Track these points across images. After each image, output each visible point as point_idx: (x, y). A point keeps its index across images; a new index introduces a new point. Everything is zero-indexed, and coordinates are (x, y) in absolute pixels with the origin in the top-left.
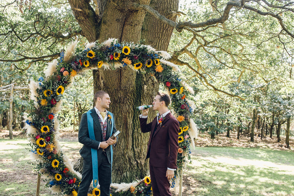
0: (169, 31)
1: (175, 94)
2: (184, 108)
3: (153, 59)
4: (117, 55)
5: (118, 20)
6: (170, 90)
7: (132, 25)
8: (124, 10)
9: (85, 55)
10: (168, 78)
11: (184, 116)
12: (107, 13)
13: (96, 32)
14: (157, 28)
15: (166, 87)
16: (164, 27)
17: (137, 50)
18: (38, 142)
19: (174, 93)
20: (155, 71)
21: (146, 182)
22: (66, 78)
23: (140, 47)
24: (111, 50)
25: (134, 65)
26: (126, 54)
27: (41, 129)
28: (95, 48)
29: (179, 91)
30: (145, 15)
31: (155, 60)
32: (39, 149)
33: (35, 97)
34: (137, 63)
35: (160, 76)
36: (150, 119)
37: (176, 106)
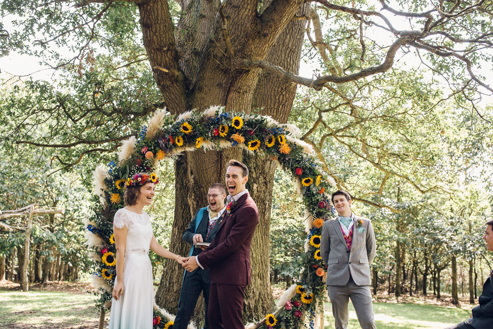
0: (287, 106)
1: (309, 187)
2: (323, 207)
3: (276, 135)
4: (223, 128)
5: (220, 85)
6: (301, 180)
7: (239, 92)
8: (230, 70)
9: (178, 128)
10: (298, 162)
11: (323, 218)
12: (205, 76)
13: (188, 103)
14: (269, 102)
15: (296, 176)
16: (279, 101)
17: (253, 122)
18: (104, 258)
19: (307, 185)
20: (279, 152)
21: (268, 323)
22: (150, 163)
23: (256, 118)
24: (215, 122)
25: (249, 143)
26: (237, 128)
27: (110, 237)
28: (192, 120)
29: (315, 181)
30: (258, 78)
31: (279, 137)
32: (106, 270)
33: (103, 190)
34: (253, 140)
35: (287, 159)
36: (262, 237)
37: (311, 203)
